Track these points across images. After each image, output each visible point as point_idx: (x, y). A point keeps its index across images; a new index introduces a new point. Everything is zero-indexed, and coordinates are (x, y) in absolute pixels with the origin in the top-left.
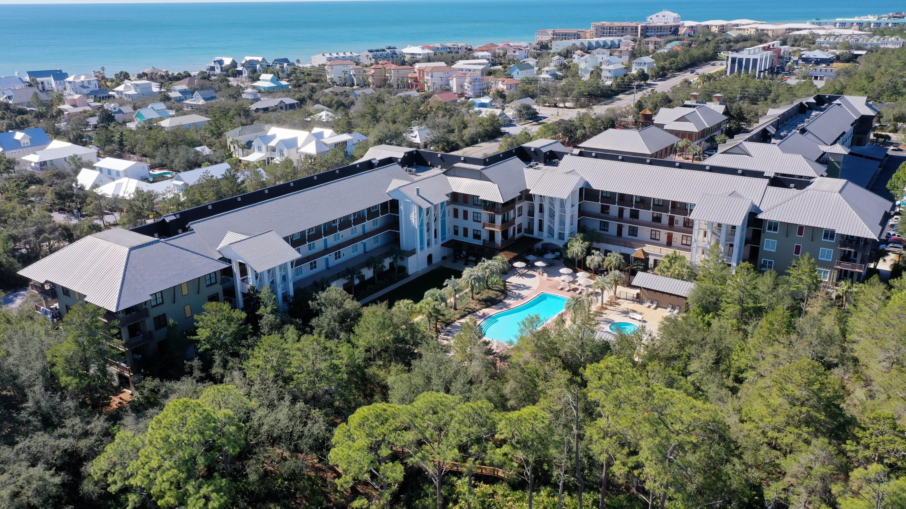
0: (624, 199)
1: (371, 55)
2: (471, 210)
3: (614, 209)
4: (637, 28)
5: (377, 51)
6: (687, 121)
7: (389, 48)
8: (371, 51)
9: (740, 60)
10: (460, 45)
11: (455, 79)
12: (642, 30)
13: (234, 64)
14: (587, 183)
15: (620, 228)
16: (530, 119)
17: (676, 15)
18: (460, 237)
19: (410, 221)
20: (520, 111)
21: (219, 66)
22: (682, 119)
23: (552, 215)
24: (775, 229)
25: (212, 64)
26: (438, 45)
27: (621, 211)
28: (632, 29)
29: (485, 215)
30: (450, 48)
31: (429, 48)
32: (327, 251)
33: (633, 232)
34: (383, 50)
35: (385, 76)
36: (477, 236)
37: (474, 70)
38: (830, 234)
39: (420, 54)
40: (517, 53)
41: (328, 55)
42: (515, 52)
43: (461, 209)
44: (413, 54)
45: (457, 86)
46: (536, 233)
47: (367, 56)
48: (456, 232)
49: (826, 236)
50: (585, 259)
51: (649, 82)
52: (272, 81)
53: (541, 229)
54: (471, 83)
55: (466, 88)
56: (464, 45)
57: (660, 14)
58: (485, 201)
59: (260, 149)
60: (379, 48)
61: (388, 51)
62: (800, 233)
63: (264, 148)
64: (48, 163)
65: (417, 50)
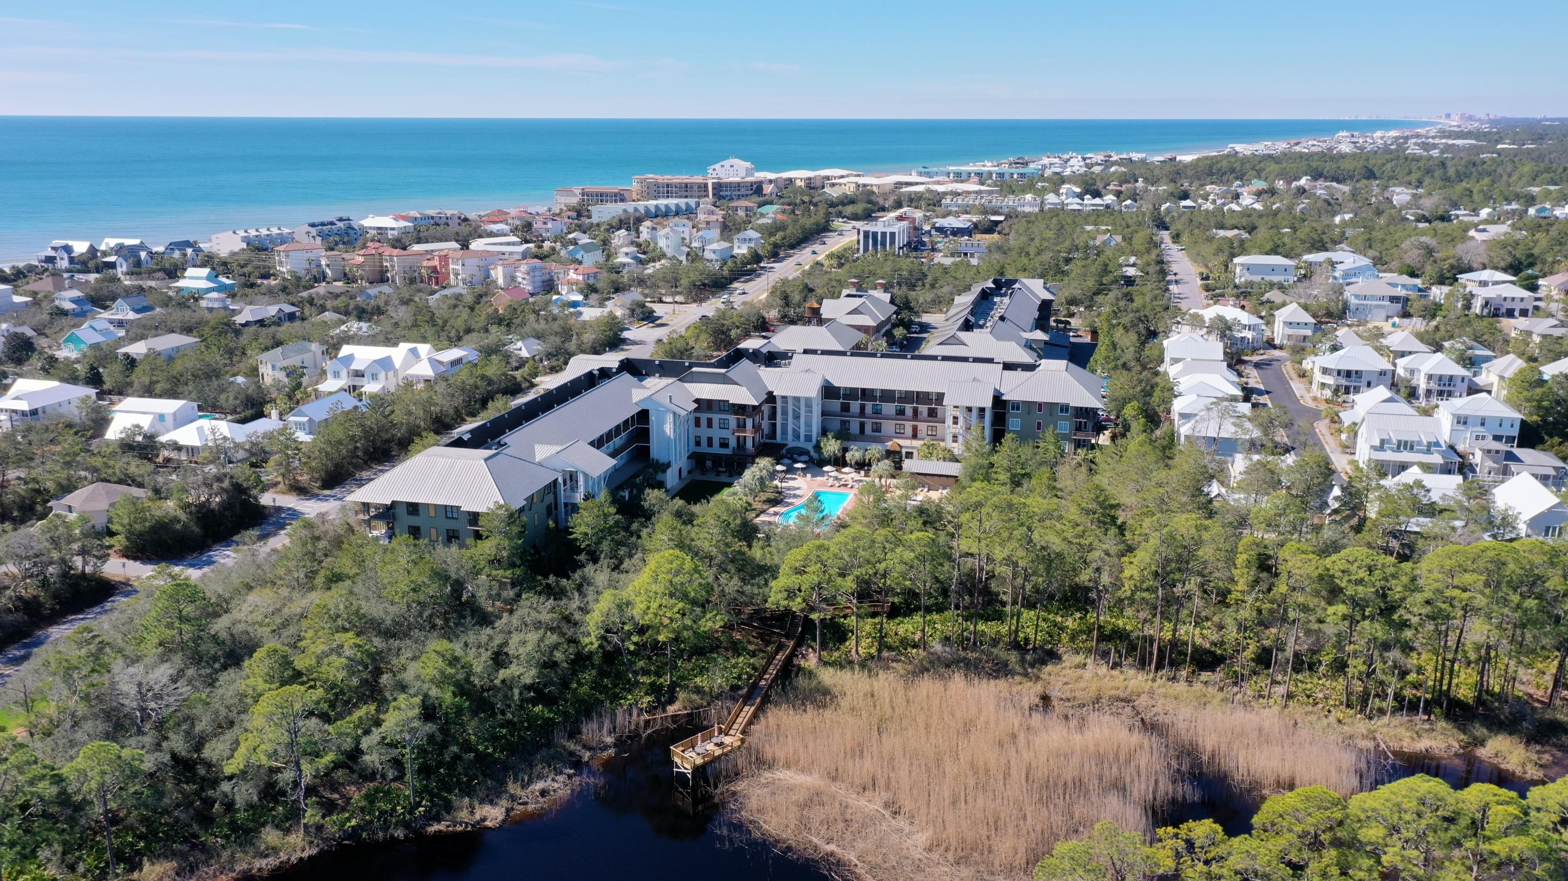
0: (866, 394)
1: (314, 231)
2: (716, 418)
3: (855, 406)
4: (706, 185)
5: (323, 224)
6: (861, 313)
7: (341, 220)
8: (313, 225)
9: (875, 234)
10: (449, 213)
11: (500, 269)
12: (714, 189)
13: (93, 251)
14: (827, 381)
15: (862, 426)
16: (643, 320)
17: (748, 164)
18: (704, 448)
19: (664, 432)
20: (633, 311)
21: (66, 256)
23: (797, 417)
24: (1018, 409)
25: (52, 253)
26: (414, 213)
27: (863, 408)
28: (699, 187)
29: (732, 420)
30: (432, 218)
31: (404, 218)
33: (877, 428)
34: (332, 223)
35: (382, 266)
36: (724, 445)
37: (511, 253)
38: (1065, 408)
39: (393, 229)
40: (550, 225)
41: (242, 233)
42: (545, 223)
43: (704, 417)
44: (380, 228)
45: (505, 278)
46: (779, 438)
47: (308, 233)
48: (698, 443)
49: (1062, 411)
50: (844, 457)
51: (762, 265)
52: (208, 278)
53: (785, 432)
54: (528, 274)
55: (520, 280)
56: (456, 212)
57: (727, 163)
58: (734, 405)
59: (336, 375)
60: (326, 219)
61: (340, 224)
62: (1040, 410)
63: (344, 373)
64: (40, 412)
65: (386, 222)
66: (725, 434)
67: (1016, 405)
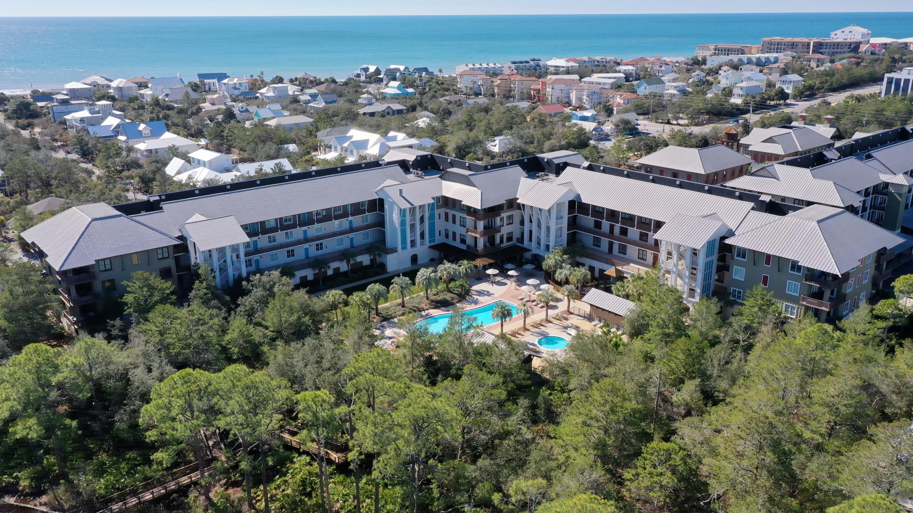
0: (613, 215)
1: (513, 66)
2: (458, 215)
3: (606, 224)
4: (809, 44)
5: (521, 62)
6: (775, 142)
7: (534, 60)
8: (514, 63)
10: (608, 59)
11: (574, 92)
12: (814, 46)
13: (378, 72)
14: (578, 196)
15: (611, 245)
17: (865, 31)
18: (450, 242)
19: (393, 220)
20: (617, 126)
21: (364, 73)
22: (770, 140)
23: (539, 226)
24: (744, 257)
25: (359, 72)
26: (585, 58)
27: (612, 227)
28: (803, 45)
29: (469, 220)
30: (598, 62)
31: (575, 61)
32: (306, 240)
33: (623, 250)
34: (527, 62)
35: (511, 87)
36: (463, 241)
37: (604, 84)
38: (795, 266)
39: (563, 67)
40: (663, 68)
41: (471, 66)
42: (661, 67)
43: (451, 212)
44: (557, 67)
45: (576, 99)
46: (526, 244)
47: (510, 67)
48: (447, 236)
49: (793, 268)
50: (555, 272)
52: (398, 88)
53: (530, 240)
54: (588, 96)
55: (584, 101)
56: (612, 58)
57: (847, 29)
58: (469, 208)
59: (336, 150)
60: (523, 60)
61: (532, 63)
62: (768, 263)
63: (339, 148)
64: (153, 152)
65: (561, 62)
66: (463, 231)
67: (742, 252)
